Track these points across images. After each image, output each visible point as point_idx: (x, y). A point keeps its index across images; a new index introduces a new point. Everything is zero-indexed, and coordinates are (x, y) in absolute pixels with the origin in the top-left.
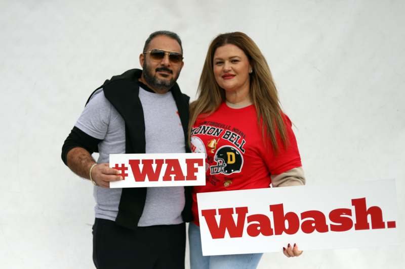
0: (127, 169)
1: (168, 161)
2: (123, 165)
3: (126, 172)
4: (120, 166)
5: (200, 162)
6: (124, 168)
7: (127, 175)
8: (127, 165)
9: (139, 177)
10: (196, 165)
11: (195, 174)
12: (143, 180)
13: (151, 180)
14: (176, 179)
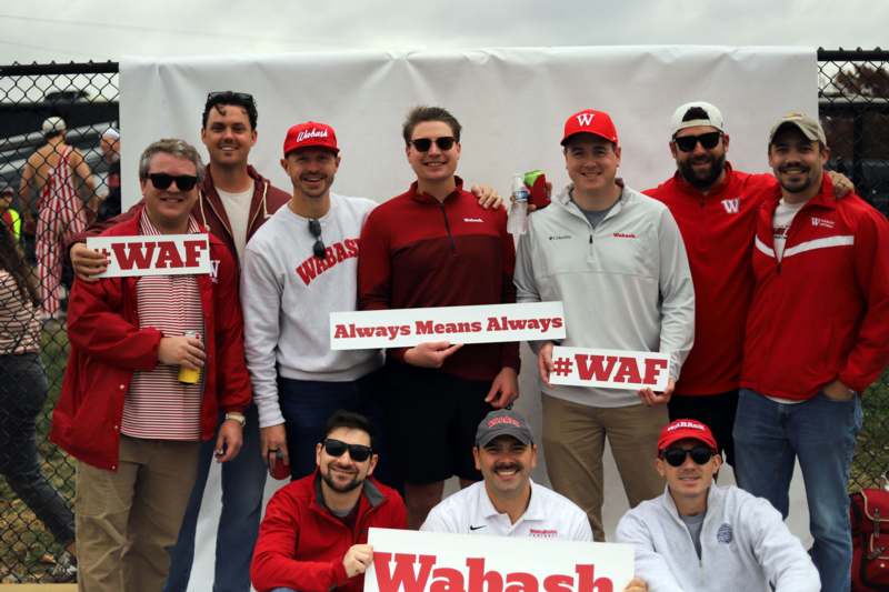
0: (571, 364)
1: (622, 359)
2: (568, 360)
3: (570, 367)
4: (564, 360)
5: (663, 364)
6: (568, 363)
7: (571, 371)
8: (572, 360)
9: (585, 375)
10: (658, 367)
11: (656, 377)
12: (589, 378)
13: (598, 379)
14: (630, 381)
